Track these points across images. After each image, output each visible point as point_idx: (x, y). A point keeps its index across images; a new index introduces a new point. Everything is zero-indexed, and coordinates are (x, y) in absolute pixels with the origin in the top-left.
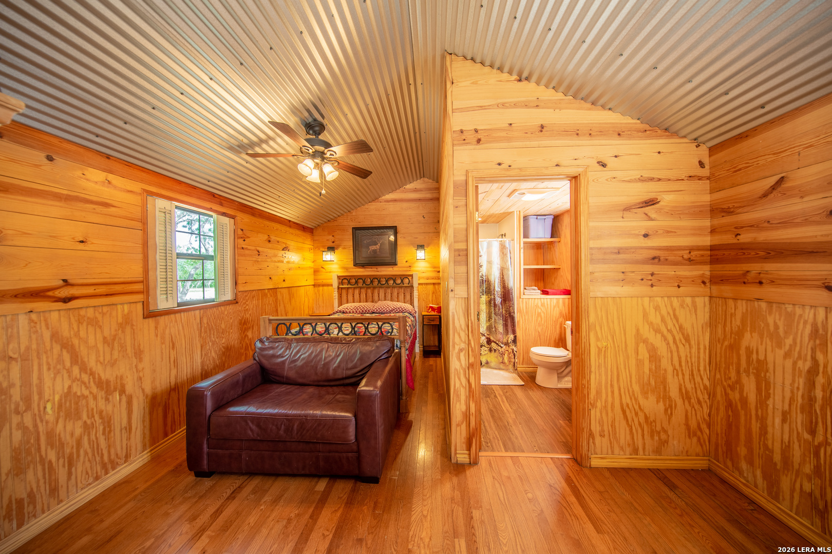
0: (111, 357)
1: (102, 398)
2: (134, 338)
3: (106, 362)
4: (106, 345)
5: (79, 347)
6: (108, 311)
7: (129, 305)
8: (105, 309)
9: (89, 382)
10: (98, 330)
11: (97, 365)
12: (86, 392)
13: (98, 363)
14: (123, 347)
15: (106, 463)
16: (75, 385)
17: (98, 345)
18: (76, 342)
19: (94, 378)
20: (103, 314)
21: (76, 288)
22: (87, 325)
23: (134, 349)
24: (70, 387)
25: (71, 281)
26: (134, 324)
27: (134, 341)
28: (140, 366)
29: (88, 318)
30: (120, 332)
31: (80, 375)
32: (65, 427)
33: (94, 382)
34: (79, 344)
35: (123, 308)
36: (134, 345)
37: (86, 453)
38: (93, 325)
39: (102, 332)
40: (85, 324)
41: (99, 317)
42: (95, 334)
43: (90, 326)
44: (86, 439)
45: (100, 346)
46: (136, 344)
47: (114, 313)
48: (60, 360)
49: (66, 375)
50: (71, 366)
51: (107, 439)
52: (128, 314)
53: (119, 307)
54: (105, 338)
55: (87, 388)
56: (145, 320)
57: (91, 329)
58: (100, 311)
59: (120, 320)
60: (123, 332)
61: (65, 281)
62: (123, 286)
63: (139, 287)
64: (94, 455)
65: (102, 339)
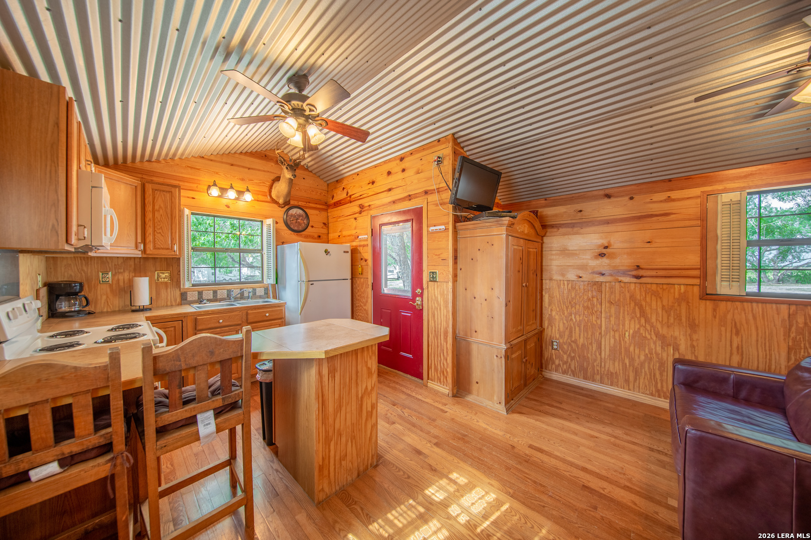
0: (668, 321)
1: (659, 346)
2: (689, 312)
3: (664, 323)
4: (664, 311)
5: (646, 307)
6: (667, 288)
7: (685, 286)
8: (665, 287)
9: (651, 331)
10: (659, 299)
11: (656, 322)
12: (649, 337)
13: (658, 321)
14: (678, 317)
15: (659, 390)
16: (642, 329)
17: (659, 310)
18: (644, 303)
19: (654, 330)
20: (664, 290)
21: (644, 271)
22: (651, 295)
23: (689, 321)
24: (639, 329)
25: (641, 267)
26: (690, 301)
27: (690, 315)
28: (695, 337)
29: (652, 290)
30: (676, 304)
31: (645, 324)
32: (634, 350)
33: (655, 333)
34: (646, 305)
35: (680, 287)
36: (689, 318)
37: (646, 374)
38: (655, 296)
39: (662, 302)
40: (650, 294)
41: (661, 291)
42: (657, 302)
43: (653, 296)
44: (646, 365)
45: (660, 311)
46: (691, 318)
47: (672, 291)
48: (634, 312)
49: (637, 321)
50: (640, 317)
51: (661, 374)
52: (684, 293)
53: (676, 286)
54: (663, 306)
55: (650, 334)
56: (701, 301)
57: (654, 298)
58: (661, 287)
59: (677, 296)
60: (679, 305)
61: (638, 266)
62: (680, 271)
63: (697, 273)
64: (651, 378)
65: (661, 306)
